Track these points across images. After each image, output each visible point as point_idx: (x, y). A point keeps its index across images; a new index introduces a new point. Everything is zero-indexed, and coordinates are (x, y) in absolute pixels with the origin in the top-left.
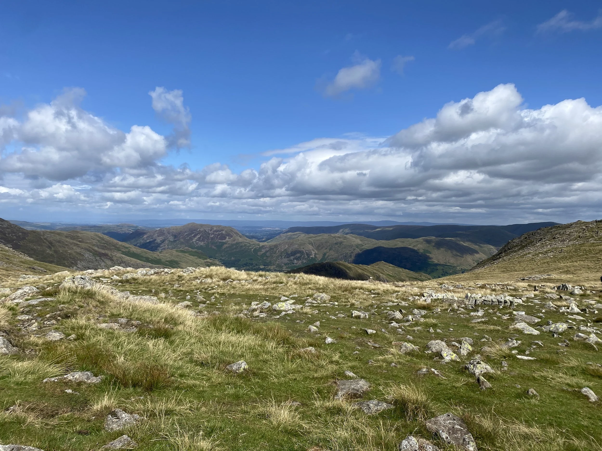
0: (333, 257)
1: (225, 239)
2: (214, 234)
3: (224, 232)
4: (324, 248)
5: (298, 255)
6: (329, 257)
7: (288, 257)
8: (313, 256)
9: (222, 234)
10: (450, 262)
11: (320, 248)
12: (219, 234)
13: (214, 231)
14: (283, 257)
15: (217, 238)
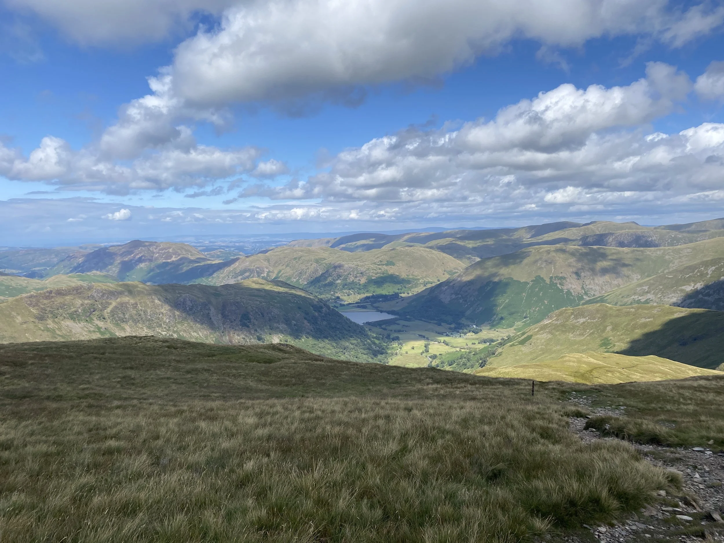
0: (288, 274)
1: (170, 259)
2: (159, 253)
3: (171, 250)
4: (281, 265)
5: (247, 274)
6: (283, 275)
7: (235, 278)
8: (265, 275)
9: (168, 252)
10: (414, 274)
11: (277, 265)
12: (165, 253)
13: (160, 250)
14: (230, 277)
15: (162, 257)
